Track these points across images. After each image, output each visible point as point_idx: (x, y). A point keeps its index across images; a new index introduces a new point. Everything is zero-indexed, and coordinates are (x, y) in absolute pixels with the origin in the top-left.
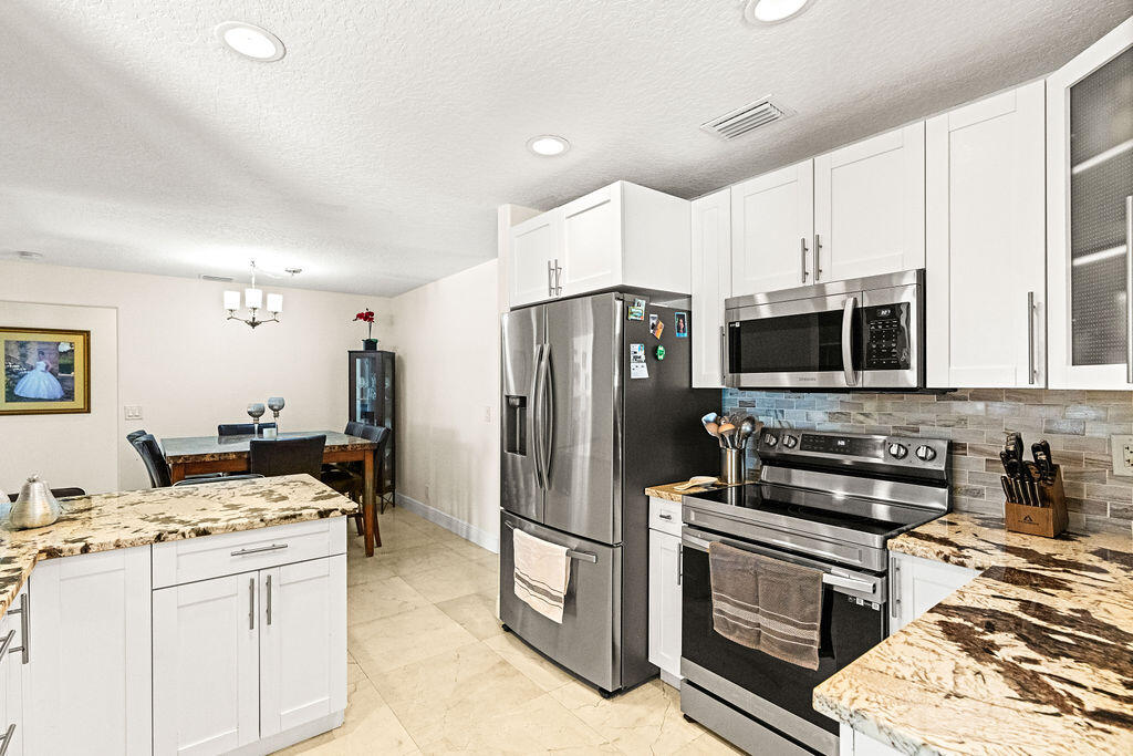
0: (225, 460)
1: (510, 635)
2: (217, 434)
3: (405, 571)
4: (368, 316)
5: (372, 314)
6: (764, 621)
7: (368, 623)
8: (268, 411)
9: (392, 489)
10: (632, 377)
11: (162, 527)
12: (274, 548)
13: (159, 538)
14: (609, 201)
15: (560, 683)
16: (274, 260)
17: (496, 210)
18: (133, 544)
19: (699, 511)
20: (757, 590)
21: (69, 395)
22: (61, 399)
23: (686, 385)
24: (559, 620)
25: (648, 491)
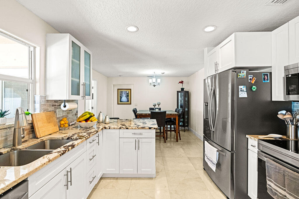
0: (146, 115)
1: (205, 171)
2: (149, 110)
3: (184, 147)
4: (182, 82)
5: (183, 82)
6: (288, 196)
7: (170, 157)
8: (157, 105)
9: (188, 126)
10: (240, 97)
11: (121, 126)
12: (140, 134)
13: (120, 128)
14: (231, 40)
15: (215, 190)
16: (158, 72)
17: (204, 50)
18: (116, 129)
19: (263, 146)
20: (285, 182)
21: (128, 101)
22: (127, 102)
23: (269, 99)
24: (214, 171)
25: (247, 136)
